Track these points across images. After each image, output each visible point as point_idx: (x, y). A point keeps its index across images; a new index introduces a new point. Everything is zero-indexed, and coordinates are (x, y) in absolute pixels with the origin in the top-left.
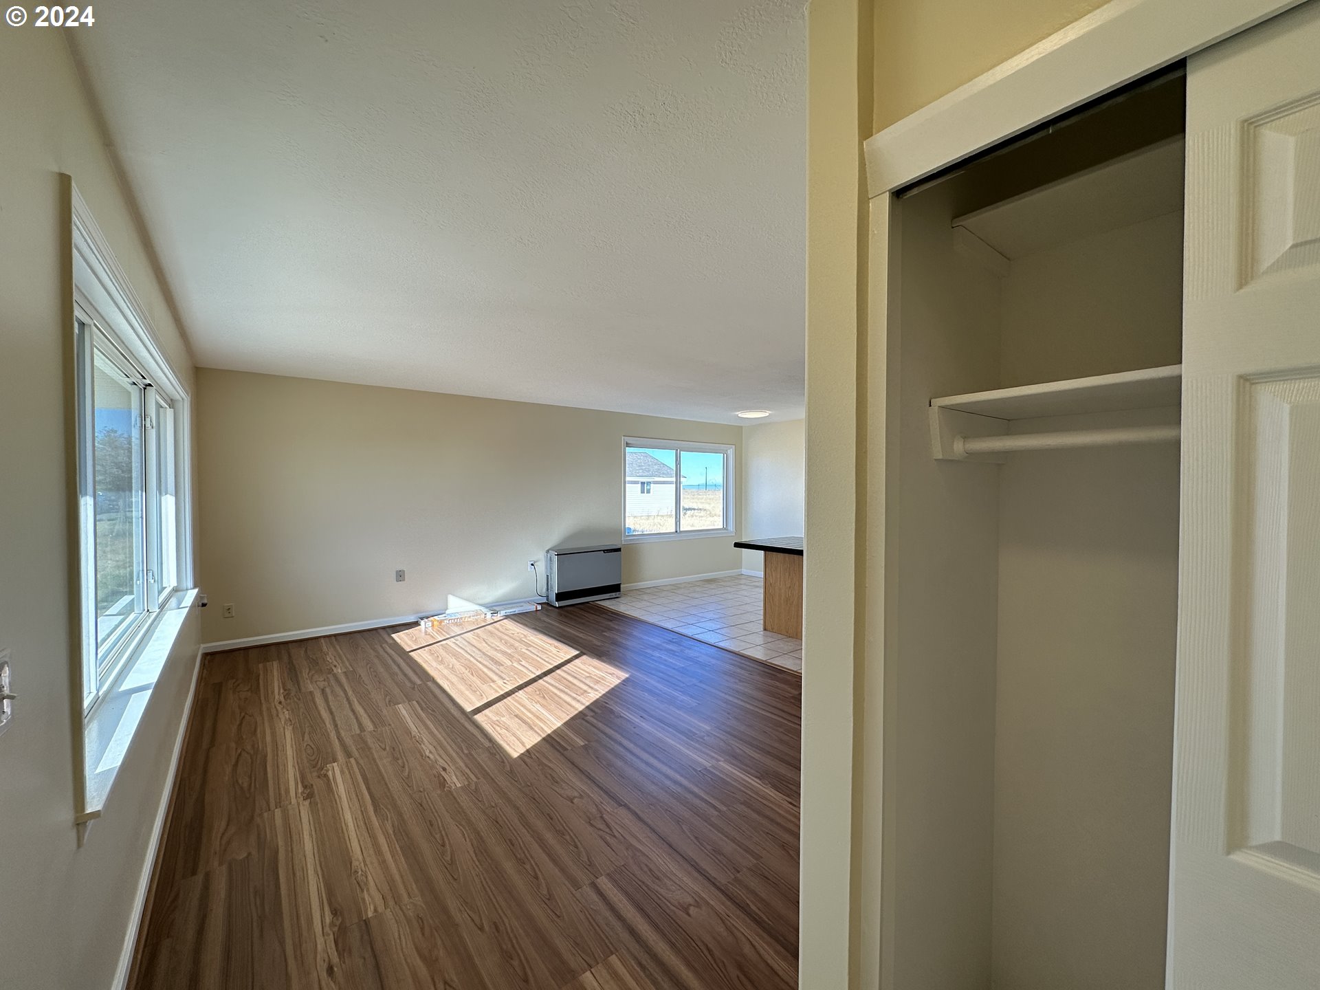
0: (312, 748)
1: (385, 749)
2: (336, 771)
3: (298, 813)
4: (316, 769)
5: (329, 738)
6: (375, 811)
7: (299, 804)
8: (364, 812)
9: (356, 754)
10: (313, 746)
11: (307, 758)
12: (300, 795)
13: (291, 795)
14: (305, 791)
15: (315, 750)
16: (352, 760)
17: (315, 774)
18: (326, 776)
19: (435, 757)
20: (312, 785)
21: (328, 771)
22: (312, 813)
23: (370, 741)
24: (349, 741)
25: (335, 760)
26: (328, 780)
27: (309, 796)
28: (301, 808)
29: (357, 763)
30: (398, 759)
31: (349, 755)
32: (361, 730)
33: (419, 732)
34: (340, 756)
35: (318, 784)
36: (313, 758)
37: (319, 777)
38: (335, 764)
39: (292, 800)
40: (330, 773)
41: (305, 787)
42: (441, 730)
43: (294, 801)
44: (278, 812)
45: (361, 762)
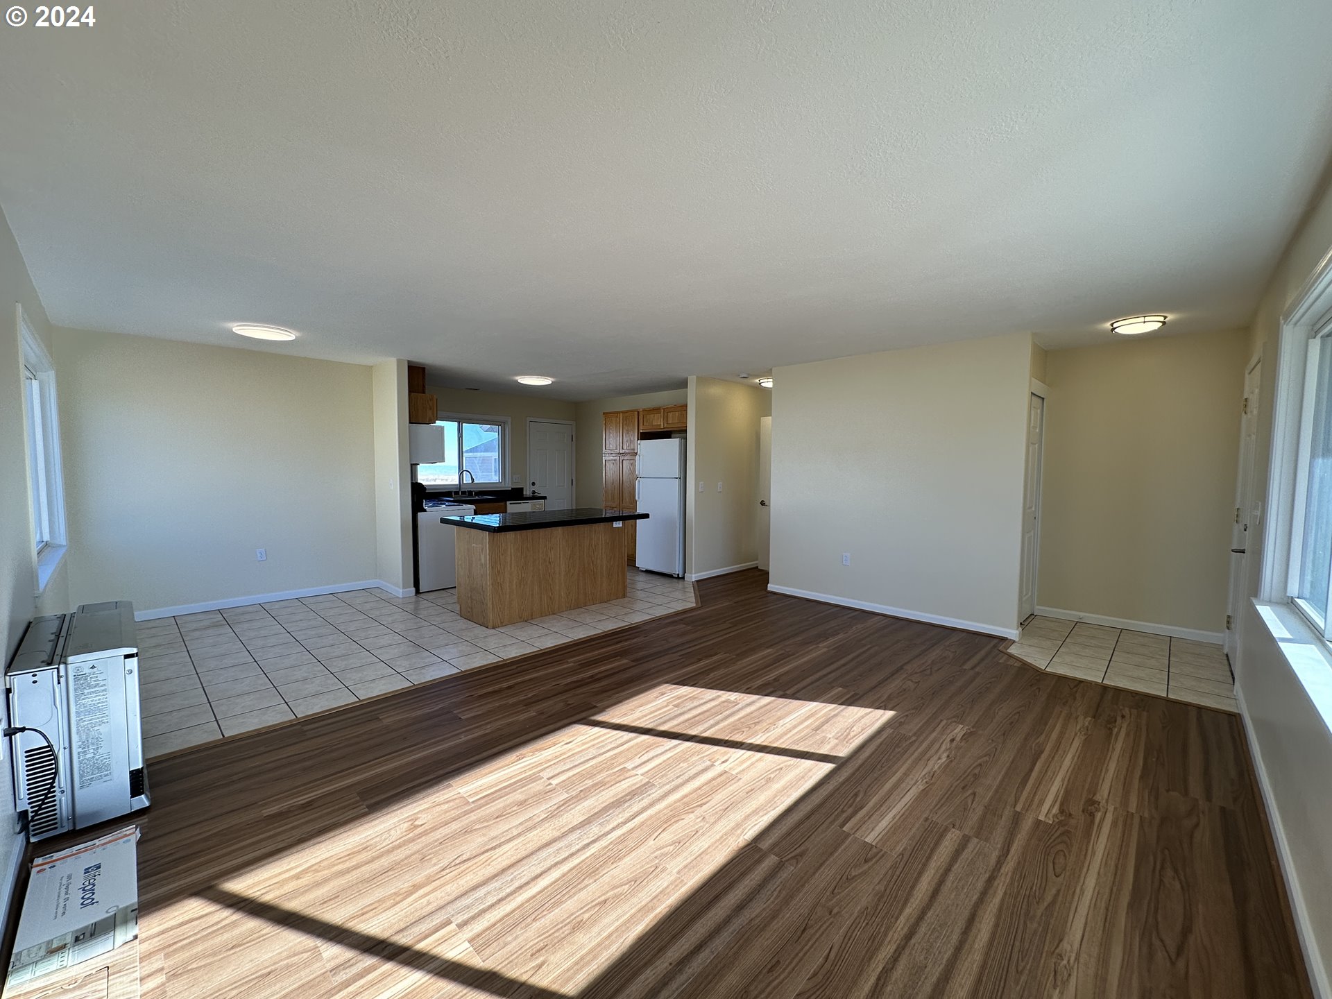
0: (1054, 863)
1: (974, 794)
2: (1047, 810)
3: (1111, 795)
4: (1066, 828)
5: (1019, 863)
6: (1042, 752)
7: (1107, 802)
8: (1052, 757)
9: (1008, 813)
10: (1051, 865)
11: (1070, 852)
12: (1102, 810)
13: (1111, 815)
14: (1094, 810)
15: (1051, 859)
16: (1018, 808)
17: (1073, 822)
18: (1062, 811)
19: (943, 753)
20: (1083, 811)
21: (1055, 816)
22: (1097, 785)
23: (974, 817)
24: (999, 837)
25: (1038, 823)
26: (1062, 804)
27: (1092, 802)
28: (1106, 796)
29: (1016, 801)
30: (975, 774)
31: (1017, 819)
32: (968, 841)
33: (915, 784)
34: (1027, 824)
35: (1076, 808)
36: (1059, 847)
37: (1070, 815)
38: (1041, 818)
39: (1112, 810)
40: (1055, 810)
41: (1092, 815)
42: (894, 769)
43: (1111, 808)
44: (1133, 808)
45: (1011, 799)
